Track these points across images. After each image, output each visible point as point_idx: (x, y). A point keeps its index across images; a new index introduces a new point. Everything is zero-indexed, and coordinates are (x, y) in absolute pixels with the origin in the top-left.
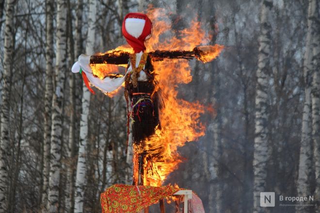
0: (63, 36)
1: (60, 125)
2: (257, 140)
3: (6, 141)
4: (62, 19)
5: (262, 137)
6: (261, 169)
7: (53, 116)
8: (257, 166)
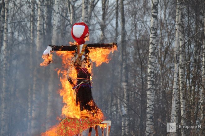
2: (148, 93)
5: (151, 91)
6: (151, 109)
8: (148, 107)
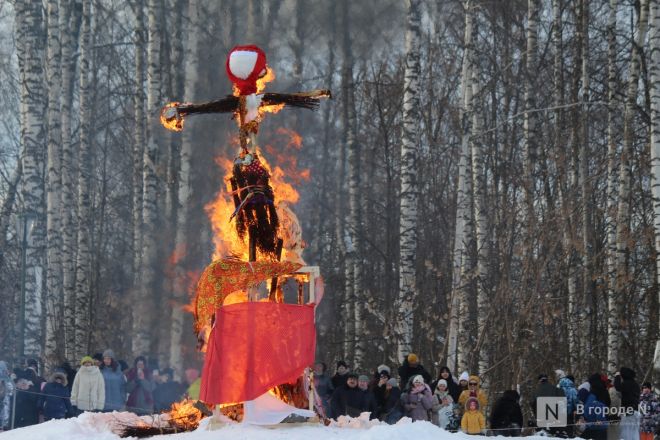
0: (155, 72)
1: (154, 186)
2: (403, 202)
3: (85, 208)
4: (153, 51)
5: (410, 198)
6: (409, 238)
7: (145, 174)
8: (403, 234)
